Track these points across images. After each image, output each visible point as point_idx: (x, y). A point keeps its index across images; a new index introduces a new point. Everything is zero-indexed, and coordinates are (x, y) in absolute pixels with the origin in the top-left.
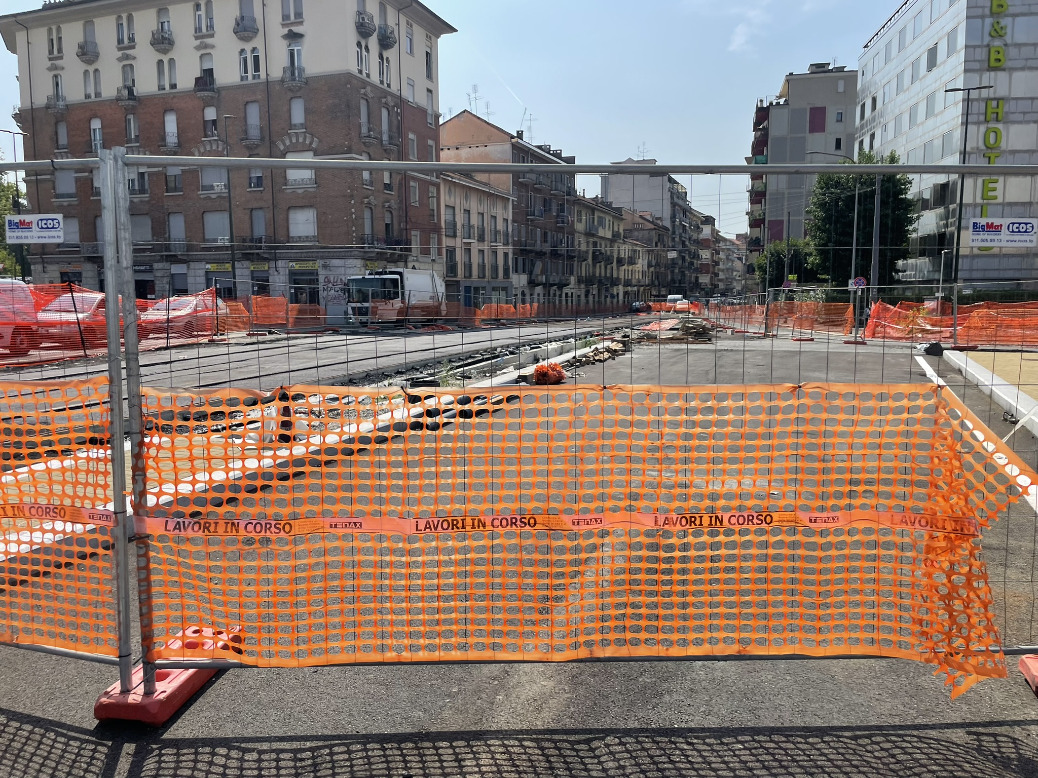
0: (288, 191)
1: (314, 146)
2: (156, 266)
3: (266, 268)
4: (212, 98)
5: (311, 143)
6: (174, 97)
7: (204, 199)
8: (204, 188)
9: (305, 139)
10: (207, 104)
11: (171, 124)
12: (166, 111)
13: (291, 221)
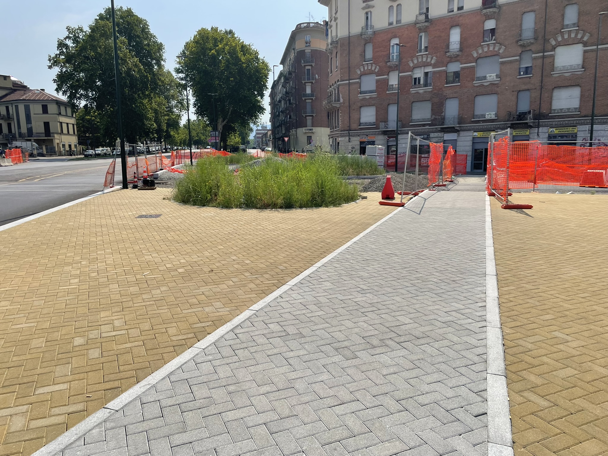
0: (555, 75)
1: (585, 39)
2: (432, 135)
3: (528, 133)
4: (495, 12)
5: (582, 37)
6: (460, 16)
7: (477, 86)
8: (479, 79)
9: (576, 35)
10: (488, 17)
11: (455, 36)
12: (452, 27)
13: (554, 98)
